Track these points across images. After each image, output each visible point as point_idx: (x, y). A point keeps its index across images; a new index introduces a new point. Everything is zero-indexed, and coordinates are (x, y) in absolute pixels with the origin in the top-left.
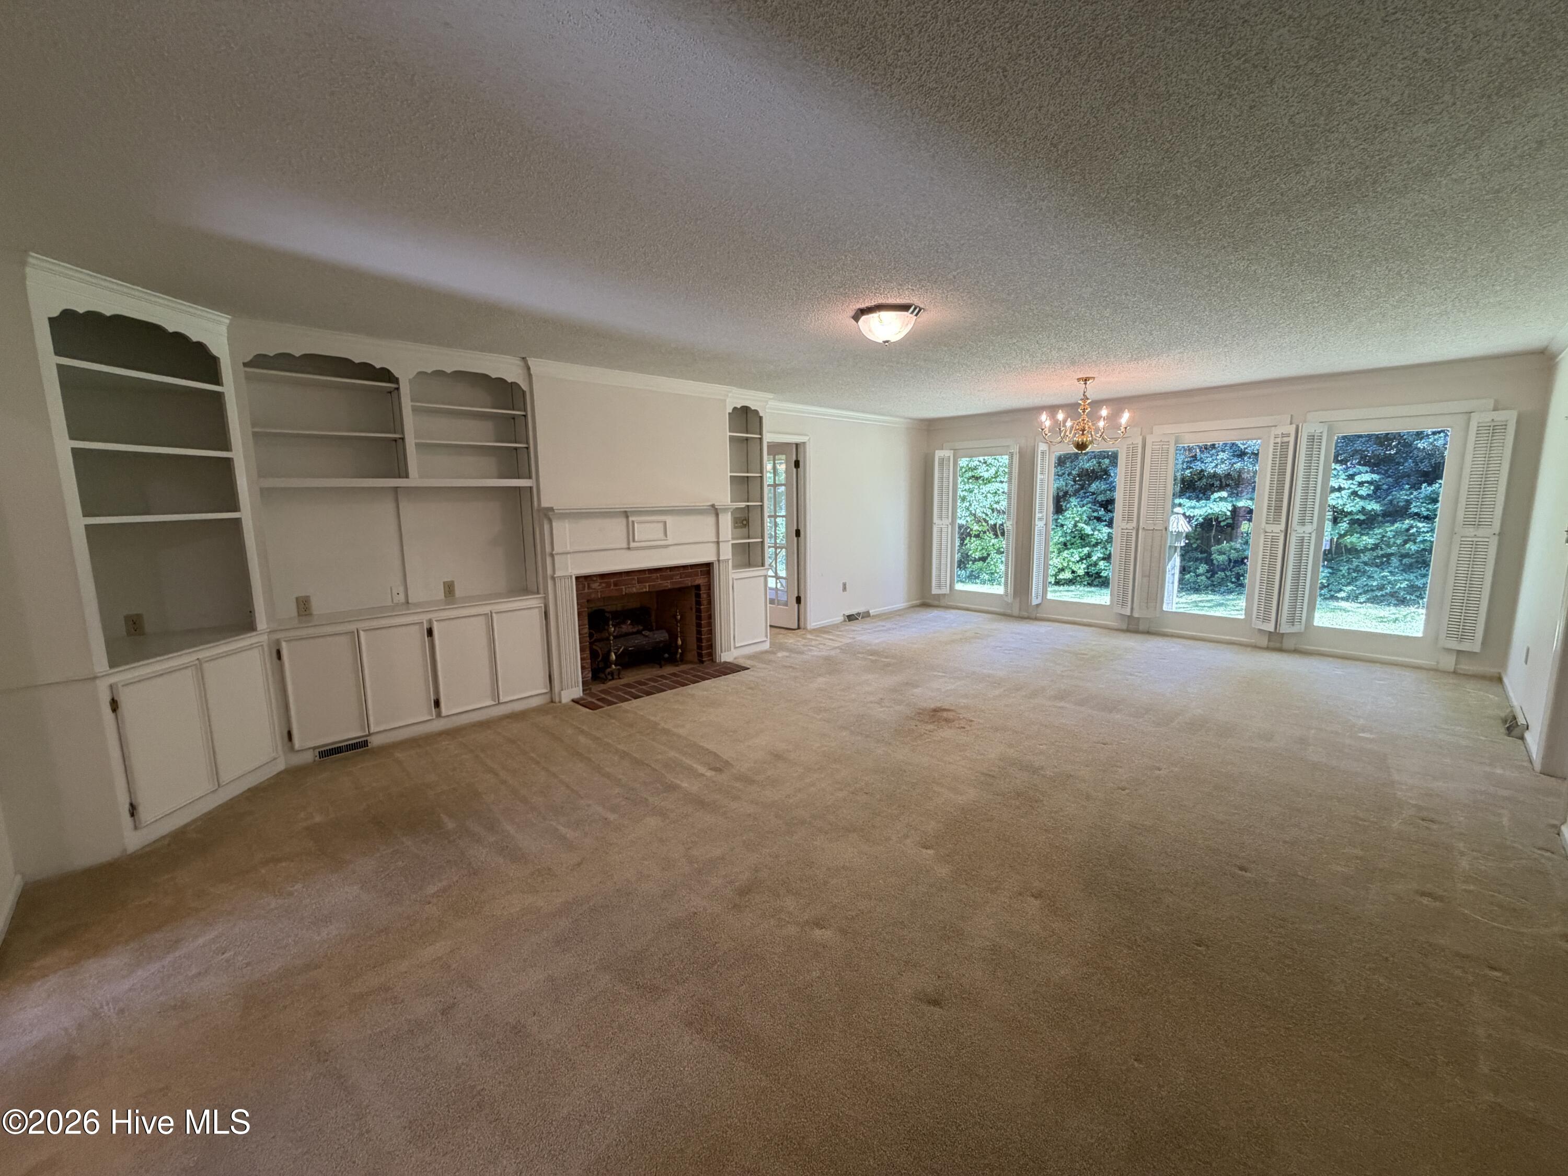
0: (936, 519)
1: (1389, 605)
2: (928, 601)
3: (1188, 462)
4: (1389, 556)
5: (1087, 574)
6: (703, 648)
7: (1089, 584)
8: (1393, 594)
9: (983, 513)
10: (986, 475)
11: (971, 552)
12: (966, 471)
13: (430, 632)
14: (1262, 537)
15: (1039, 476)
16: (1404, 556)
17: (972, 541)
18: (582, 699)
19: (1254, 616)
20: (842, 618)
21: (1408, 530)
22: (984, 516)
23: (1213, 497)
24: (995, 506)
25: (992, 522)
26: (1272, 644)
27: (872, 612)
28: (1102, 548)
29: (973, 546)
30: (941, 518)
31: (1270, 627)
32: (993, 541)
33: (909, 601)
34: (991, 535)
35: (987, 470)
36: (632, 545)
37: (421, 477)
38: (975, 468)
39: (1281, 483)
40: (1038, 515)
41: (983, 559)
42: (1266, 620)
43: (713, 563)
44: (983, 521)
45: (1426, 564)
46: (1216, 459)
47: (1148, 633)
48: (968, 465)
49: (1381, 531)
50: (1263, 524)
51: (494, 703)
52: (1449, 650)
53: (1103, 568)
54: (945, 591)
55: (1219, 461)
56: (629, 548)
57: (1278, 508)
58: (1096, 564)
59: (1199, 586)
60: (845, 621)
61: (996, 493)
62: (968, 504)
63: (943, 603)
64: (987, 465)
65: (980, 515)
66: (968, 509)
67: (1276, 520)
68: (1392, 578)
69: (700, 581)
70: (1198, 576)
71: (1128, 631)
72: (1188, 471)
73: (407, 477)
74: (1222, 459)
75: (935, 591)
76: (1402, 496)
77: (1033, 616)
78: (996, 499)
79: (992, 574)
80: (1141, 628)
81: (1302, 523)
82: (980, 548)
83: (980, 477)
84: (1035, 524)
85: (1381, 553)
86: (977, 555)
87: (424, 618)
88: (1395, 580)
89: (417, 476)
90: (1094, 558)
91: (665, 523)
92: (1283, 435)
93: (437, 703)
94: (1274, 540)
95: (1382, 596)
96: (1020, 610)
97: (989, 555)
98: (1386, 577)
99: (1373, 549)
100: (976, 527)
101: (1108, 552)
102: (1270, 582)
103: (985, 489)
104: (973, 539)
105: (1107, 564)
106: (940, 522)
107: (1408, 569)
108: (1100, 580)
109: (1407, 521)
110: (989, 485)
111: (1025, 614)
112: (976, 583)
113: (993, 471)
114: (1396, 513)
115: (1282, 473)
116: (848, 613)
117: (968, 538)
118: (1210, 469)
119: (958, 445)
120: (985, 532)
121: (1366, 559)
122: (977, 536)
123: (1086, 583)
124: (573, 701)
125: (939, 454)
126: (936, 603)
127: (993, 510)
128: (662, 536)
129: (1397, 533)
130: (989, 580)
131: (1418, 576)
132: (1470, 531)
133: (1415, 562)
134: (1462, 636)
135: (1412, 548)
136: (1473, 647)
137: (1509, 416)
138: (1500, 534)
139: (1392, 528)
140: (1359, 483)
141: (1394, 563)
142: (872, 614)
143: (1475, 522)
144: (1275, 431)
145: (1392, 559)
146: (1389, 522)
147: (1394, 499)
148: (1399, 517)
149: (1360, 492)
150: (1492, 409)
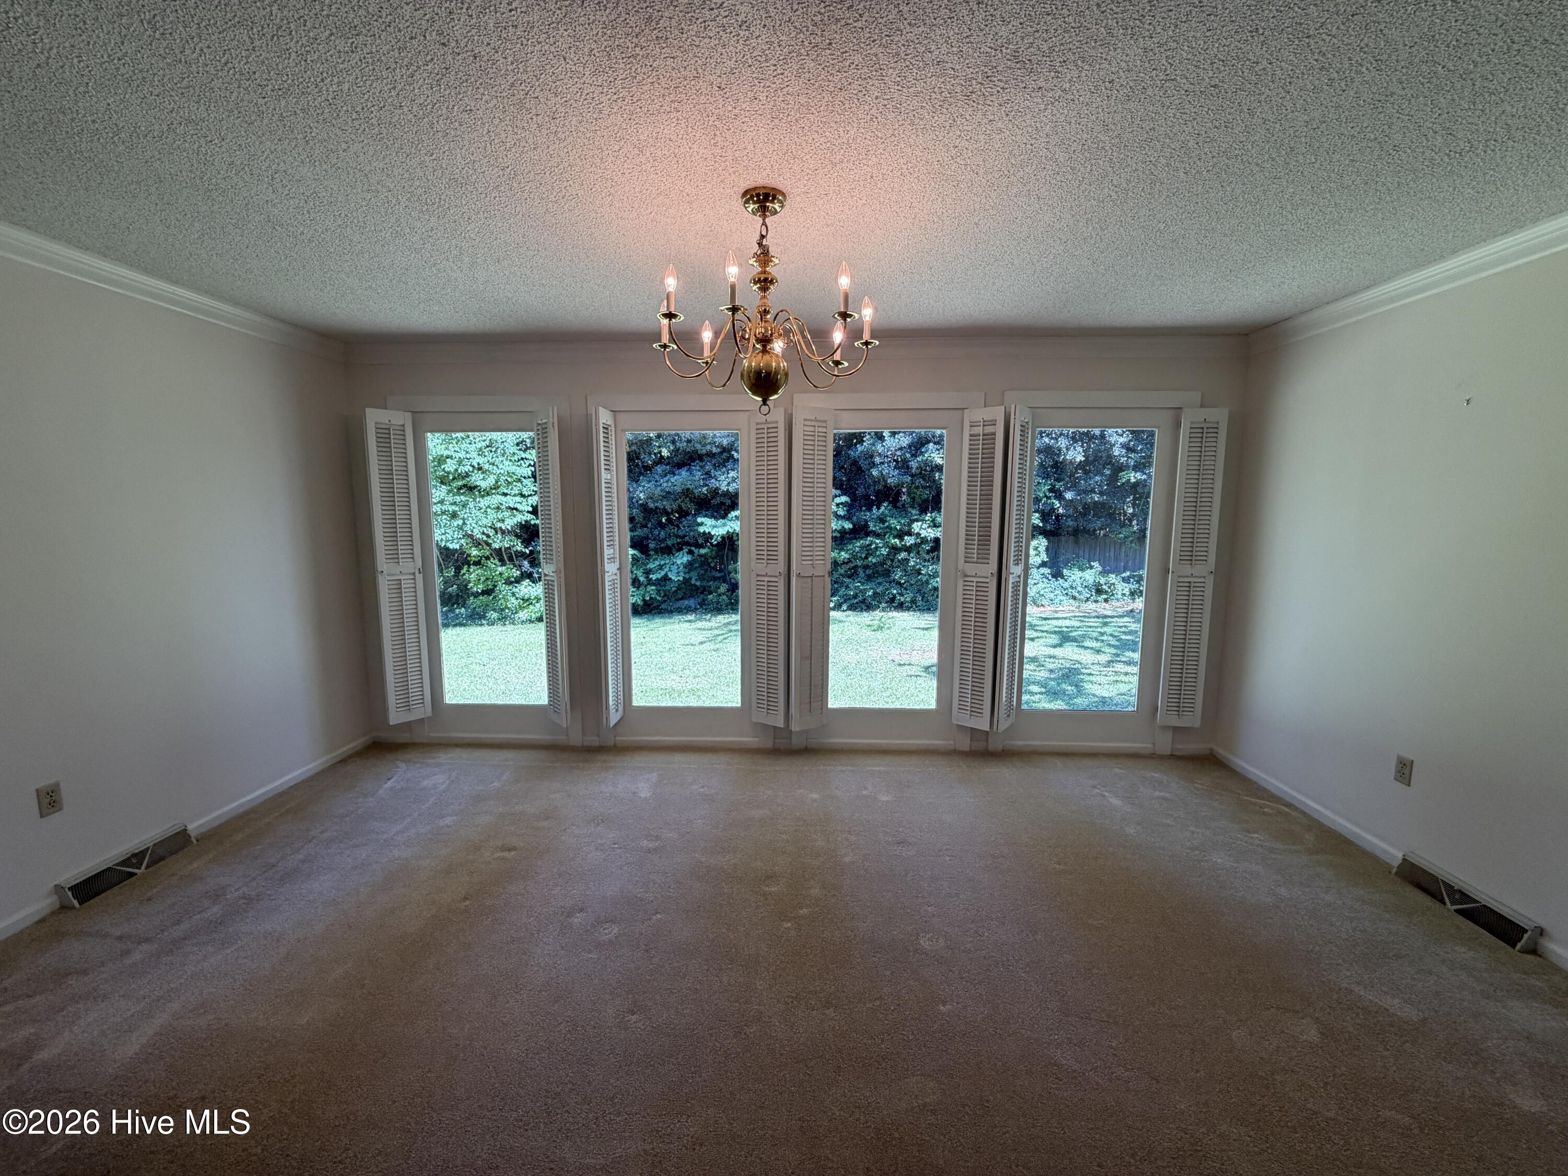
0: (382, 564)
1: (861, 611)
2: (383, 735)
3: (703, 479)
4: (856, 566)
8: (864, 601)
9: (483, 533)
10: (484, 485)
11: (471, 585)
12: (454, 479)
14: (961, 583)
15: (605, 476)
16: (866, 567)
17: (471, 570)
21: (868, 545)
22: (485, 538)
23: (730, 516)
24: (499, 525)
25: (496, 546)
26: (975, 745)
29: (473, 576)
30: (396, 558)
31: (983, 724)
32: (500, 569)
34: (496, 561)
35: (484, 479)
38: (467, 475)
39: (986, 498)
40: (608, 552)
41: (487, 592)
42: (975, 712)
44: (484, 544)
46: (727, 477)
48: (456, 470)
49: (850, 547)
50: (961, 563)
52: (1166, 728)
55: (730, 479)
57: (985, 539)
59: (721, 606)
60: (75, 898)
61: (498, 508)
62: (461, 522)
64: (483, 473)
65: (479, 536)
66: (461, 529)
67: (983, 558)
68: (862, 588)
70: (720, 595)
71: (777, 752)
72: (705, 489)
74: (733, 477)
75: (396, 717)
76: (863, 515)
77: (610, 742)
78: (500, 516)
79: (503, 610)
81: (1016, 561)
82: (483, 579)
83: (476, 487)
84: (603, 572)
85: (852, 565)
86: (480, 588)
88: (864, 589)
92: (985, 423)
95: (857, 603)
96: (584, 734)
97: (495, 586)
98: (858, 586)
99: (847, 563)
100: (474, 552)
103: (484, 502)
104: (472, 568)
106: (395, 569)
107: (869, 578)
109: (869, 539)
110: (489, 498)
111: (593, 740)
112: (482, 625)
113: (491, 480)
114: (860, 530)
115: (987, 483)
117: (465, 568)
118: (724, 488)
120: (487, 558)
121: (842, 571)
122: (478, 563)
125: (374, 417)
126: (404, 737)
127: (496, 530)
129: (861, 547)
130: (499, 619)
131: (880, 584)
132: (1187, 569)
133: (877, 572)
134: (1178, 705)
135: (874, 561)
136: (1193, 719)
137: (1220, 416)
138: (1215, 573)
139: (858, 544)
140: (838, 505)
141: (861, 574)
142: (193, 835)
143: (1189, 557)
144: (968, 417)
145: (860, 571)
146: (856, 539)
147: (858, 518)
148: (862, 535)
149: (839, 513)
150: (1202, 406)
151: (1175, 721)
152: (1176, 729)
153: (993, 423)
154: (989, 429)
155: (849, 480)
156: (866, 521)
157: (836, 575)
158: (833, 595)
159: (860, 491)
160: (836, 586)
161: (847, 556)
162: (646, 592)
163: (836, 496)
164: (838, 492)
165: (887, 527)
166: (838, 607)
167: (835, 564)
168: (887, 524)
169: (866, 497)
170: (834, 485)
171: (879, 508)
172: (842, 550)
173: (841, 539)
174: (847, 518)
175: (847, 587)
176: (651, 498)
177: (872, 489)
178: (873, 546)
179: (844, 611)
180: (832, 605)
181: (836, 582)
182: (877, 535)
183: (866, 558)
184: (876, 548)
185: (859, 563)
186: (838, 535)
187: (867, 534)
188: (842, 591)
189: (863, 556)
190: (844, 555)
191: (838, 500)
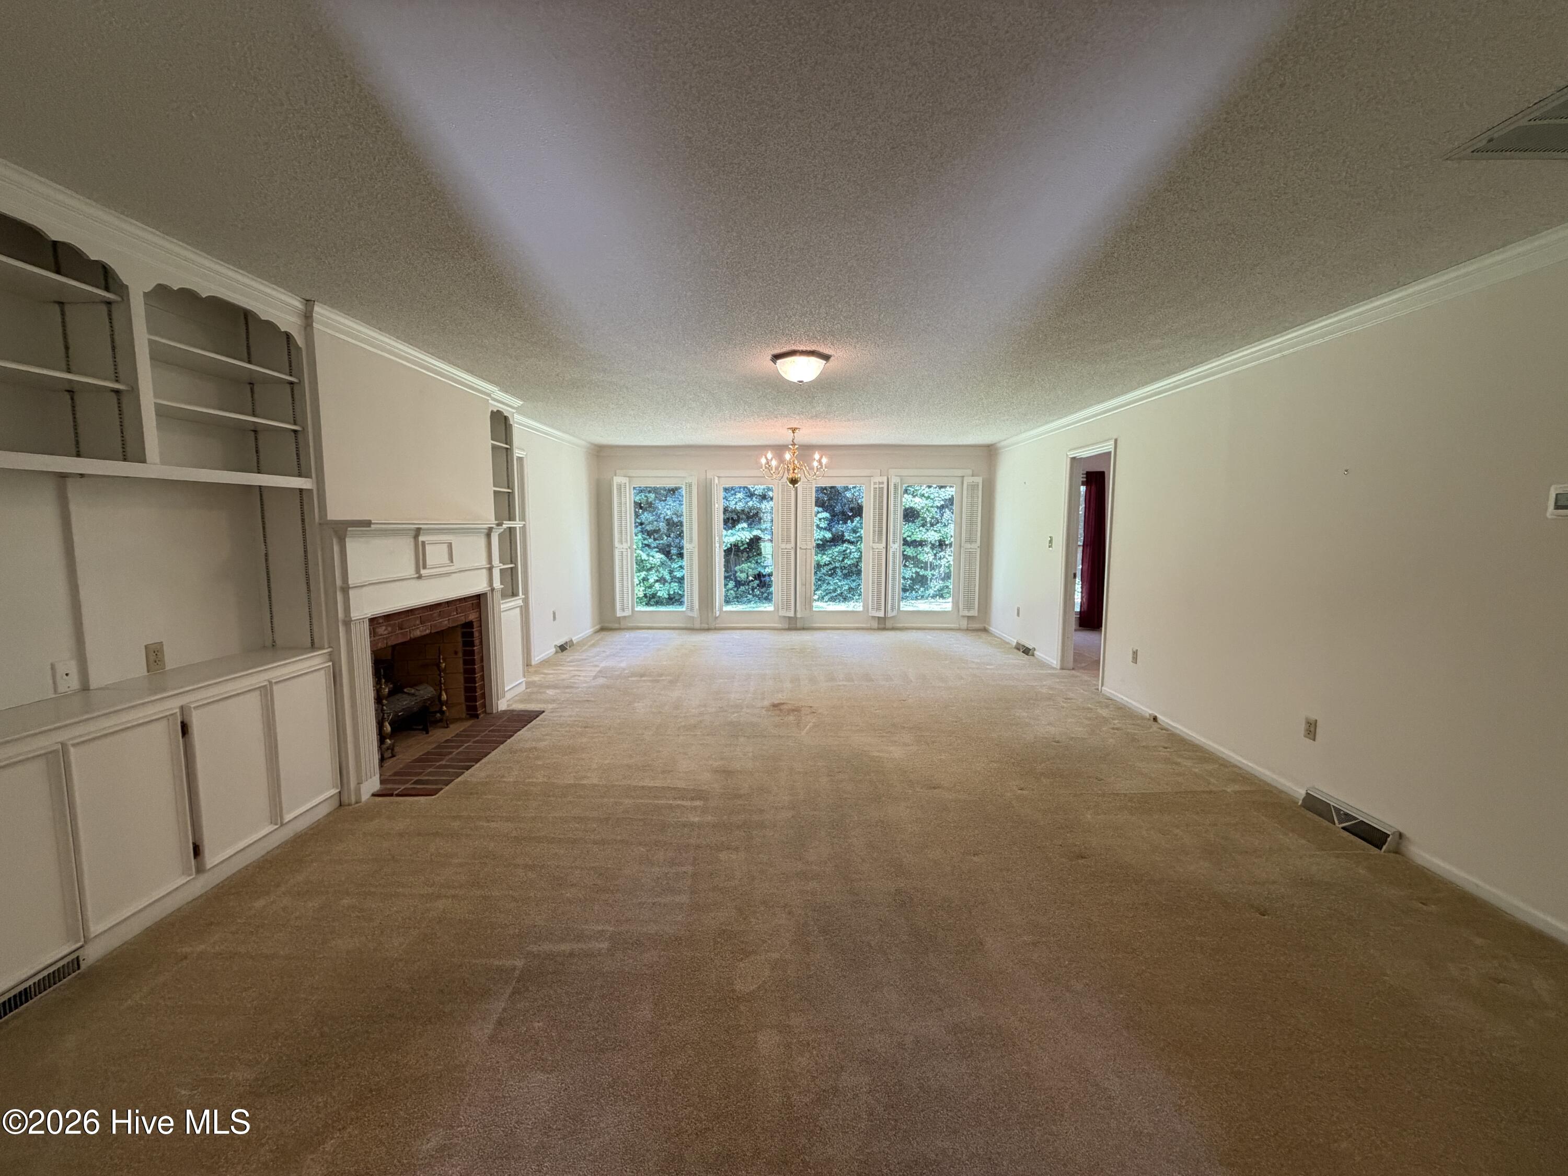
0: (617, 544)
2: (607, 625)
4: (836, 567)
5: (645, 596)
6: (478, 698)
7: (646, 604)
13: (185, 729)
14: (871, 552)
15: (717, 506)
16: (843, 568)
18: (380, 790)
19: (870, 607)
20: (554, 650)
21: (844, 551)
26: (881, 626)
27: (575, 639)
28: (656, 572)
30: (621, 542)
31: (881, 614)
33: (593, 627)
36: (423, 572)
37: (164, 462)
39: (881, 515)
40: (717, 539)
42: (878, 609)
43: (486, 594)
45: (859, 573)
47: (804, 629)
49: (830, 552)
50: (871, 544)
51: (277, 826)
52: (964, 616)
53: (658, 589)
54: (627, 613)
56: (420, 577)
57: (880, 532)
58: (651, 587)
60: (557, 652)
63: (623, 625)
67: (880, 541)
68: (839, 584)
69: (472, 617)
71: (789, 629)
73: (144, 461)
75: (619, 614)
76: (841, 527)
80: (799, 625)
81: (894, 543)
84: (715, 546)
85: (832, 566)
87: (173, 706)
89: (158, 460)
90: (651, 581)
91: (450, 546)
92: (880, 483)
93: (197, 851)
94: (879, 553)
99: (828, 565)
101: (661, 575)
102: (879, 583)
105: (662, 586)
106: (621, 546)
107: (846, 576)
108: (655, 600)
114: (838, 539)
115: (881, 508)
116: (559, 642)
119: (632, 473)
121: (825, 571)
123: (644, 603)
124: (374, 795)
125: (617, 480)
126: (617, 626)
128: (446, 560)
129: (839, 552)
131: (854, 581)
132: (969, 546)
133: (852, 572)
134: (969, 607)
135: (849, 563)
136: (974, 613)
137: (979, 480)
138: (981, 547)
139: (837, 550)
140: (820, 519)
141: (840, 573)
142: (575, 642)
143: (970, 540)
144: (873, 480)
145: (838, 571)
146: (835, 546)
147: (837, 529)
148: (840, 542)
149: (821, 526)
150: (972, 476)
151: (966, 613)
152: (968, 617)
153: (883, 483)
154: (881, 486)
155: (829, 500)
156: (843, 532)
157: (819, 574)
158: (817, 589)
159: (838, 508)
160: (819, 583)
161: (828, 559)
162: (670, 587)
163: (818, 512)
164: (820, 509)
165: (859, 537)
166: (822, 598)
167: (819, 566)
168: (858, 534)
169: (843, 513)
170: (816, 502)
171: (852, 522)
172: (824, 554)
173: (822, 546)
174: (829, 529)
175: (828, 584)
176: (675, 514)
177: (847, 506)
178: (848, 551)
179: (826, 602)
180: (816, 597)
181: (819, 580)
182: (852, 543)
183: (843, 560)
184: (850, 553)
185: (837, 565)
186: (821, 543)
187: (844, 542)
188: (824, 587)
189: (841, 559)
190: (826, 559)
191: (820, 516)
